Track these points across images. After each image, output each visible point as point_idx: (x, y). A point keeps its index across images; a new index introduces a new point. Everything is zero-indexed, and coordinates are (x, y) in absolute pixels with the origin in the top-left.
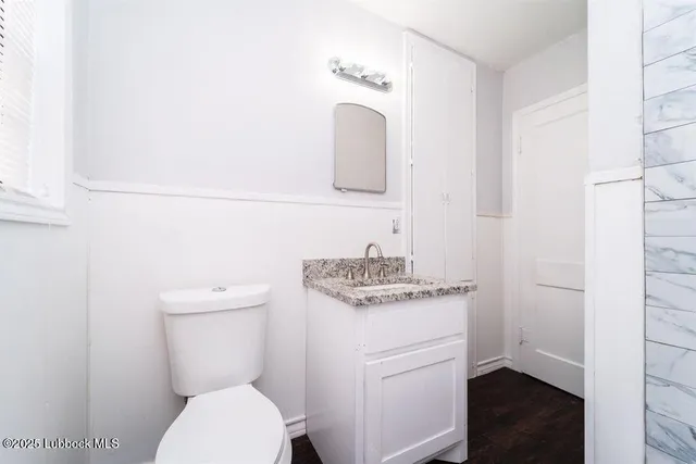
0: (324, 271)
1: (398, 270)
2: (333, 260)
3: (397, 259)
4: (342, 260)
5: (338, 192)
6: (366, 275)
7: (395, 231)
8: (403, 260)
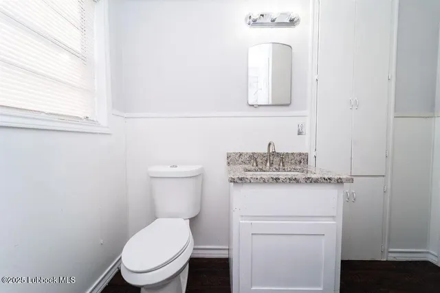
0: (240, 160)
1: (301, 162)
2: (247, 153)
3: (300, 154)
4: (254, 153)
5: (252, 108)
6: (268, 164)
7: (300, 133)
8: (307, 155)
